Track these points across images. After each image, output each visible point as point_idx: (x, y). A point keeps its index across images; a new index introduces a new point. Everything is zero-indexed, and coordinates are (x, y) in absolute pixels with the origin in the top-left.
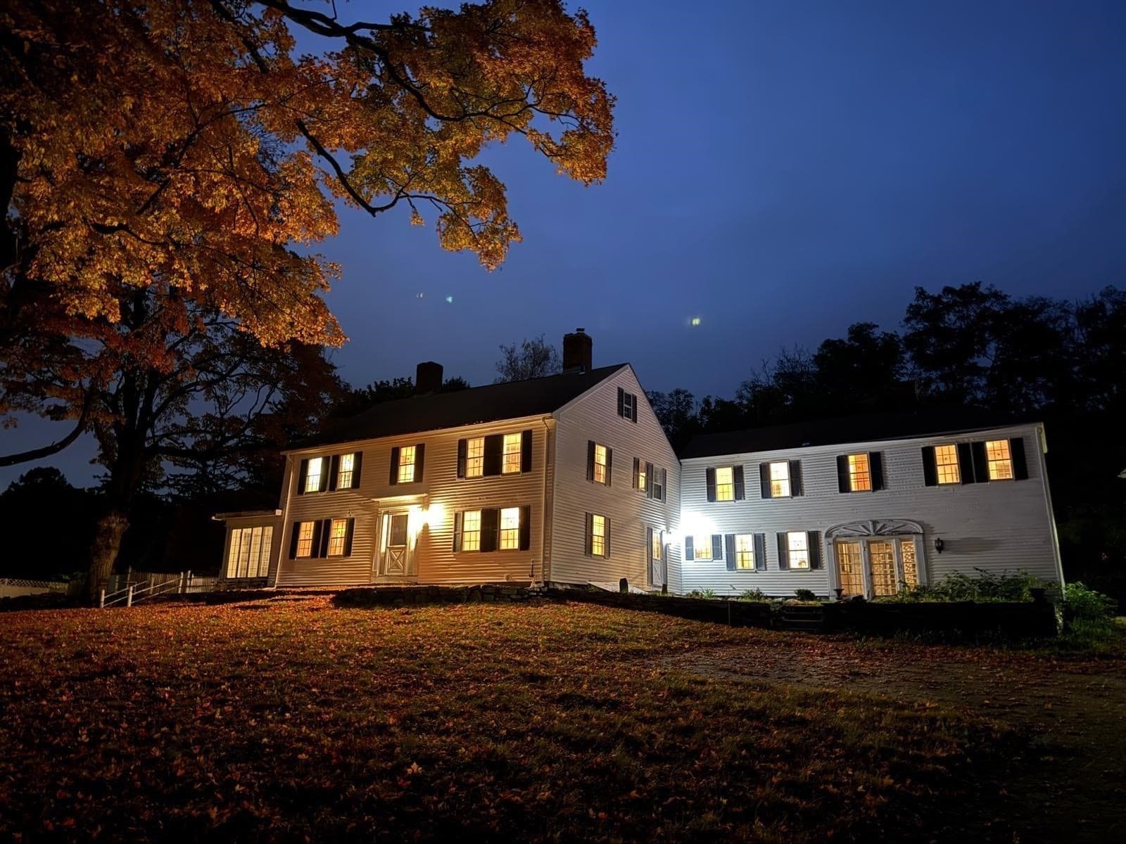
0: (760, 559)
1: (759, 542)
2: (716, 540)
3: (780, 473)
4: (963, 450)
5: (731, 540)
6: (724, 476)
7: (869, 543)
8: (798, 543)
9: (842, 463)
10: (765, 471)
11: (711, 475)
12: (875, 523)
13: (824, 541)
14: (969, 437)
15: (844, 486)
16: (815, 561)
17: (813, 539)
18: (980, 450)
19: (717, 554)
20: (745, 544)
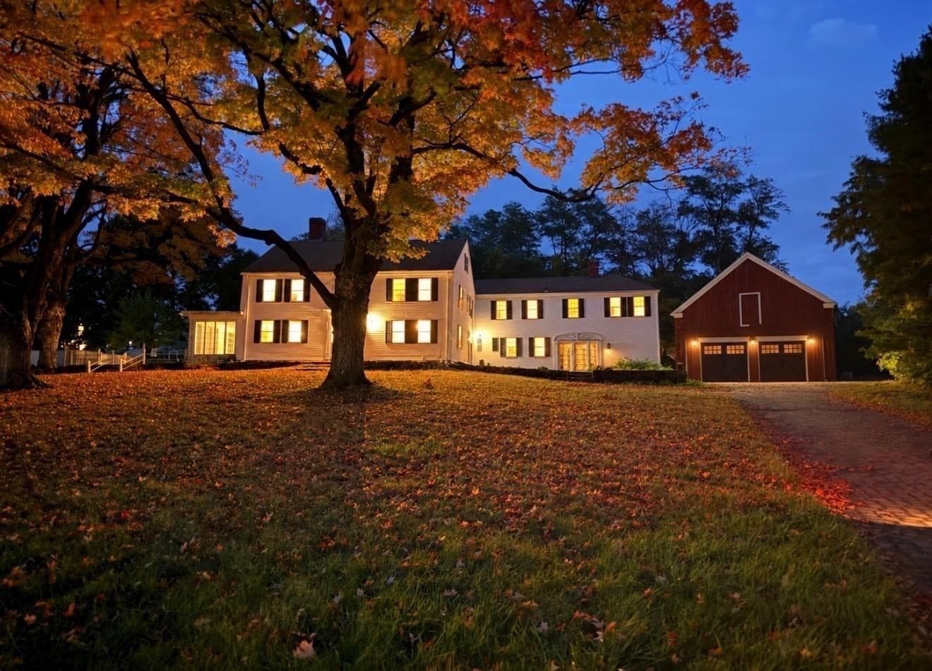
0: (519, 353)
1: (519, 341)
2: (495, 341)
3: (532, 307)
4: (623, 301)
5: (503, 341)
6: (502, 307)
7: (575, 344)
8: (540, 343)
9: (565, 302)
10: (524, 304)
11: (494, 304)
12: (579, 334)
13: (553, 343)
14: (627, 294)
15: (565, 315)
16: (548, 354)
17: (548, 341)
18: (631, 300)
19: (495, 349)
20: (511, 344)
